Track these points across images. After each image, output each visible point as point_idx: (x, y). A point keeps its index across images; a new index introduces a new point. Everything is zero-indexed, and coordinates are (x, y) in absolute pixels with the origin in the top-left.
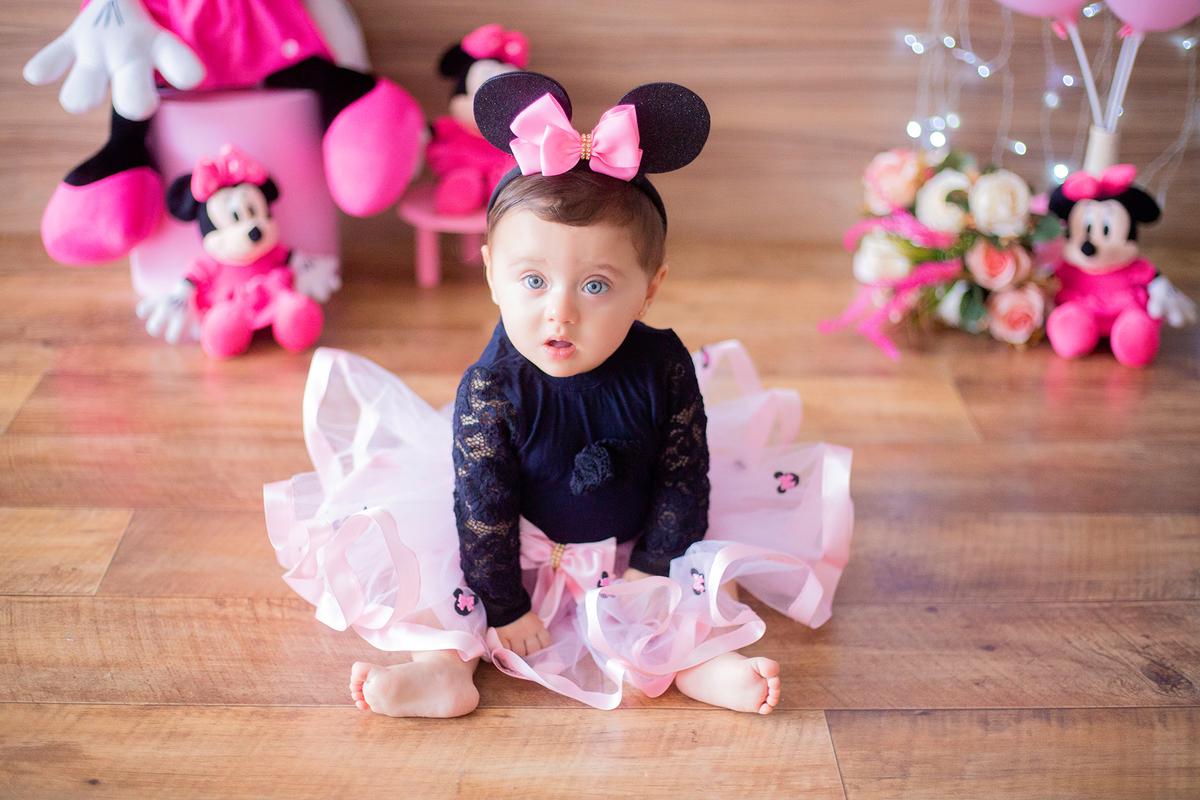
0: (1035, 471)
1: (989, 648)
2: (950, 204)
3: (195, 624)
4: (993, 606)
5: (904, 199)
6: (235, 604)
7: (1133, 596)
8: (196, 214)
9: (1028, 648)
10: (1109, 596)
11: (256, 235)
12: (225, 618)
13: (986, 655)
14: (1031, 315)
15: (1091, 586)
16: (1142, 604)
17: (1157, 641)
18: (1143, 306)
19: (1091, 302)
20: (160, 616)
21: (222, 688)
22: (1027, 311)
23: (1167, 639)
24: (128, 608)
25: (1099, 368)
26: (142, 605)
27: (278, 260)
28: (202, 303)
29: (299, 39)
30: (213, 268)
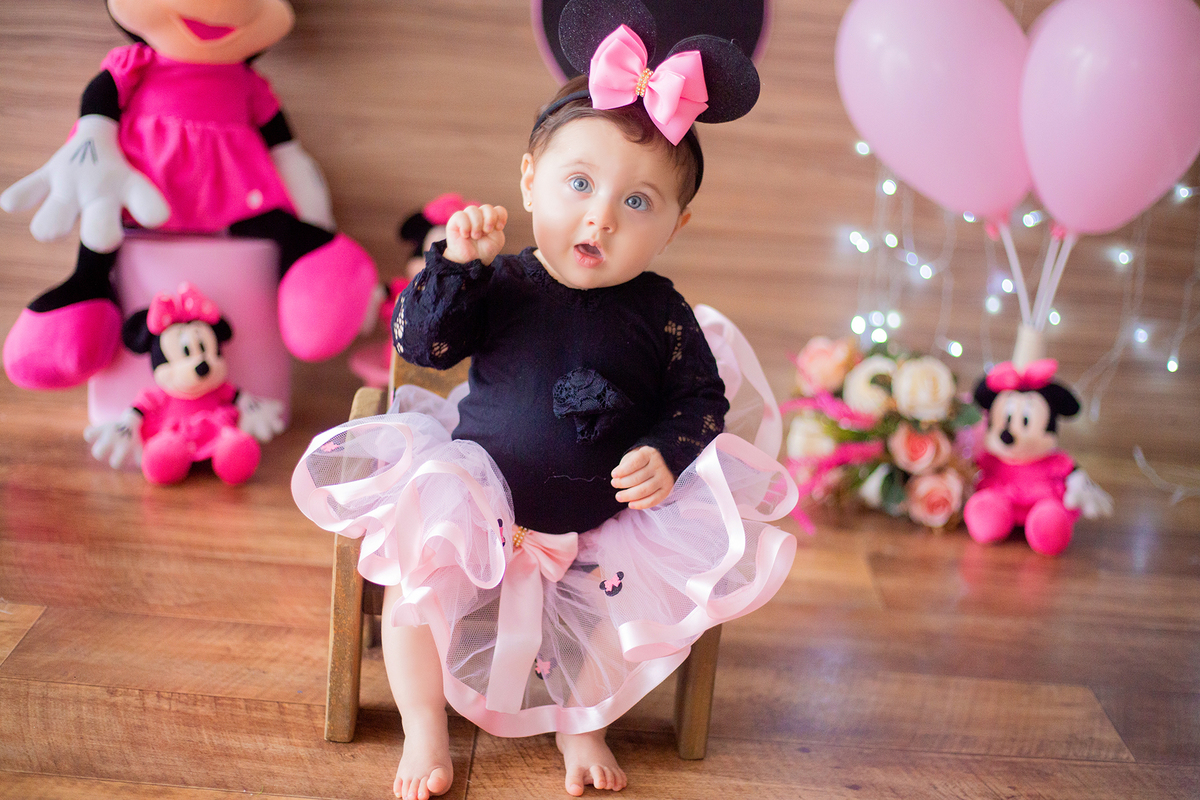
1: (855, 787)
2: (875, 386)
3: (84, 708)
4: (866, 751)
5: (832, 383)
6: (126, 694)
7: (1006, 752)
8: (149, 346)
9: (893, 790)
10: (983, 751)
11: (203, 370)
12: (114, 705)
13: (850, 793)
14: (949, 500)
15: (966, 741)
16: (1014, 759)
17: (1023, 792)
18: (1059, 497)
19: (1009, 491)
20: (51, 699)
21: (97, 764)
22: (945, 495)
23: (1033, 792)
24: (22, 689)
25: (1012, 554)
26: (36, 688)
27: (224, 398)
28: (148, 431)
29: (264, 191)
30: (161, 400)
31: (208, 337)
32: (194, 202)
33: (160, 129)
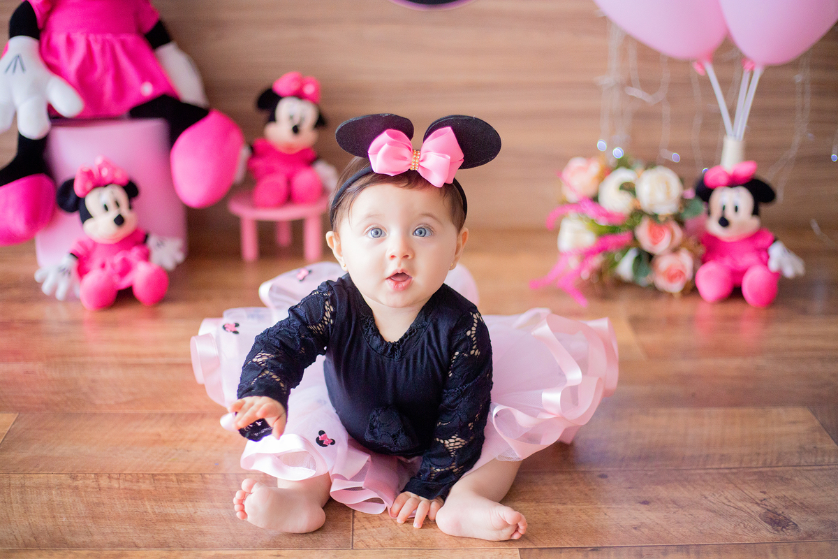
0: (684, 379)
1: (645, 503)
2: (623, 191)
3: (53, 492)
4: (649, 473)
5: (590, 191)
6: (84, 478)
7: (754, 464)
8: (78, 207)
9: (674, 502)
10: (737, 465)
11: (120, 221)
12: (76, 488)
13: (643, 507)
14: (684, 271)
15: (723, 458)
16: (761, 469)
17: (772, 495)
18: (766, 264)
19: (727, 262)
20: (28, 487)
21: (68, 537)
22: (680, 268)
23: (780, 494)
24: (5, 481)
25: (734, 308)
26: (16, 480)
27: (137, 240)
28: (82, 271)
29: (154, 82)
30: (90, 246)
31: (121, 196)
32: (101, 94)
33: (70, 43)
